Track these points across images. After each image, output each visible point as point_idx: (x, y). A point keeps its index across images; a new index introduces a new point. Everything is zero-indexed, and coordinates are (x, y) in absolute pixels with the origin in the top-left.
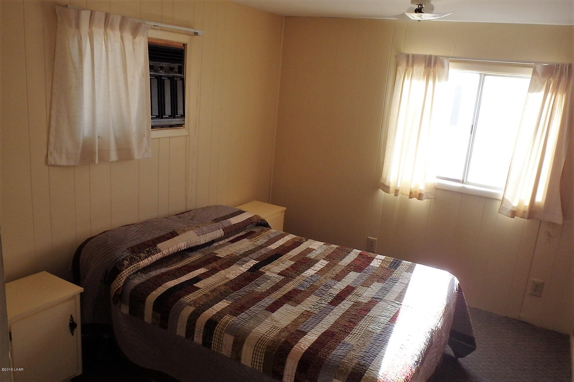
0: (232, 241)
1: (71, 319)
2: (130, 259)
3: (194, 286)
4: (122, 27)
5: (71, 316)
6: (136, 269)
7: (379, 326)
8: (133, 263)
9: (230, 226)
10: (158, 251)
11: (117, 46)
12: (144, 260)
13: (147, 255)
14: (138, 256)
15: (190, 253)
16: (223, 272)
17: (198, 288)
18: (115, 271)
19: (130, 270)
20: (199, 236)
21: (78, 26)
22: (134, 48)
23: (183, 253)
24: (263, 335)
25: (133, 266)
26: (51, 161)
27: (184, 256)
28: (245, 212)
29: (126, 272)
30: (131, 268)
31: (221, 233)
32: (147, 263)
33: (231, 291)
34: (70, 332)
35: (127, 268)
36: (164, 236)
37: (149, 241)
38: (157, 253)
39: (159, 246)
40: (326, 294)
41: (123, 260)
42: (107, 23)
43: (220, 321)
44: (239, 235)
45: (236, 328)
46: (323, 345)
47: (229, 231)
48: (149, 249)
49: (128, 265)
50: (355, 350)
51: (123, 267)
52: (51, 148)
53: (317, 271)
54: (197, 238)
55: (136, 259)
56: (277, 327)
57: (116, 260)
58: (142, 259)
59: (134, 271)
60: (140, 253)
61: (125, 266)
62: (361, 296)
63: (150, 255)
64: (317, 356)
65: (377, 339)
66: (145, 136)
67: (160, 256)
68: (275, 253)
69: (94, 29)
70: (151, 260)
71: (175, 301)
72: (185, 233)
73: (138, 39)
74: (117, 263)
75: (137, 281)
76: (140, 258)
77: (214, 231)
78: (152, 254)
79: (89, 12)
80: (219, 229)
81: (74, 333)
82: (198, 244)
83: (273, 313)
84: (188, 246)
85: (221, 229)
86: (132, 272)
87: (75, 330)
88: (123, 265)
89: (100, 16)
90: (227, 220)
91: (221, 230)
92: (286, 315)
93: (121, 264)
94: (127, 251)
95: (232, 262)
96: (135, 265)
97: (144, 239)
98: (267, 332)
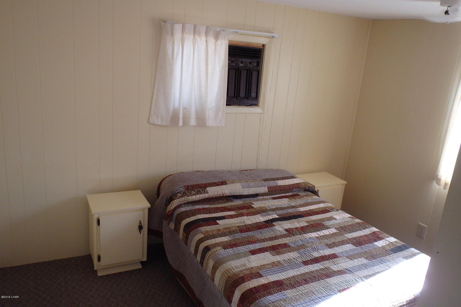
0: (274, 198)
1: (140, 223)
2: (183, 193)
3: (217, 222)
4: (207, 34)
5: (140, 221)
6: (185, 200)
7: (325, 291)
8: (184, 196)
9: (275, 186)
10: (206, 192)
11: (203, 47)
12: (193, 196)
13: (196, 193)
14: (190, 193)
15: (235, 200)
16: (245, 217)
17: (218, 224)
18: (171, 199)
19: (180, 201)
20: (244, 188)
21: (172, 35)
22: (215, 48)
23: (229, 198)
24: (231, 267)
25: (183, 198)
26: (151, 121)
27: (229, 201)
28: (296, 178)
29: (177, 201)
30: (182, 199)
31: (266, 190)
32: (195, 198)
33: (239, 231)
34: (139, 231)
35: (179, 198)
36: (216, 183)
37: (202, 184)
38: (205, 193)
39: (208, 189)
40: (307, 255)
41: (178, 193)
42: (195, 31)
43: (212, 250)
44: (285, 195)
45: (218, 257)
46: (266, 289)
47: (273, 190)
48: (200, 190)
49: (180, 197)
50: (286, 301)
51: (175, 197)
52: (152, 112)
53: (319, 236)
54: (241, 190)
55: (187, 194)
56: (246, 265)
57: (173, 192)
58: (192, 195)
59: (184, 202)
60: (192, 190)
61: (178, 197)
62: (336, 265)
63: (199, 194)
64: (255, 295)
65: (312, 300)
66: (221, 110)
67: (207, 196)
68: (300, 213)
69: (185, 36)
70: (199, 197)
71: (196, 228)
72: (233, 184)
73: (219, 42)
74: (173, 194)
75: (183, 209)
76: (190, 194)
77: (259, 187)
78: (200, 193)
79: (182, 25)
80: (265, 186)
81: (141, 233)
82: (241, 194)
83: (252, 256)
84: (233, 194)
85: (266, 186)
86: (182, 202)
87: (142, 230)
88: (177, 196)
89: (190, 27)
90: (275, 181)
91: (266, 188)
92: (260, 260)
93: (176, 195)
94: (184, 188)
95: (259, 213)
96: (185, 198)
97: (200, 182)
98: (236, 266)
